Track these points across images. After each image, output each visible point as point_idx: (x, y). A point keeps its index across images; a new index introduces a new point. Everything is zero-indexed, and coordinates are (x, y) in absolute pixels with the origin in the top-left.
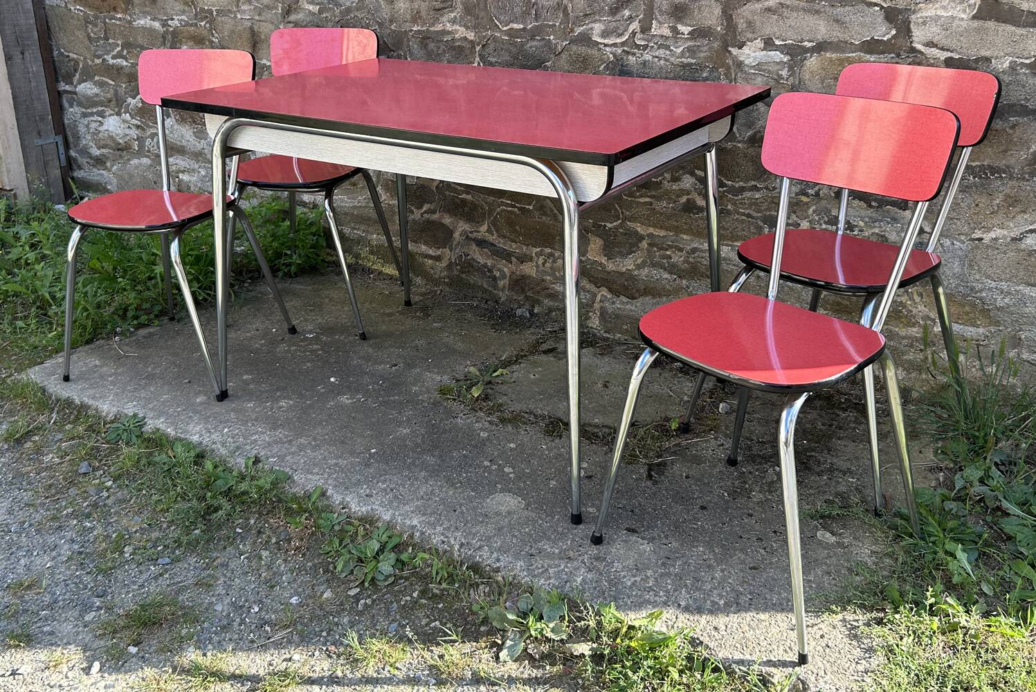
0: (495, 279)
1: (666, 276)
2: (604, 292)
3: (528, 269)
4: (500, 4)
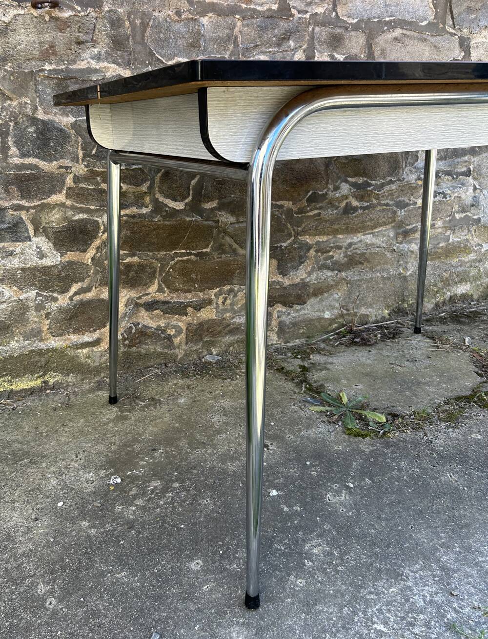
0: (170, 338)
1: (329, 274)
2: (279, 307)
3: (207, 314)
4: (162, 35)
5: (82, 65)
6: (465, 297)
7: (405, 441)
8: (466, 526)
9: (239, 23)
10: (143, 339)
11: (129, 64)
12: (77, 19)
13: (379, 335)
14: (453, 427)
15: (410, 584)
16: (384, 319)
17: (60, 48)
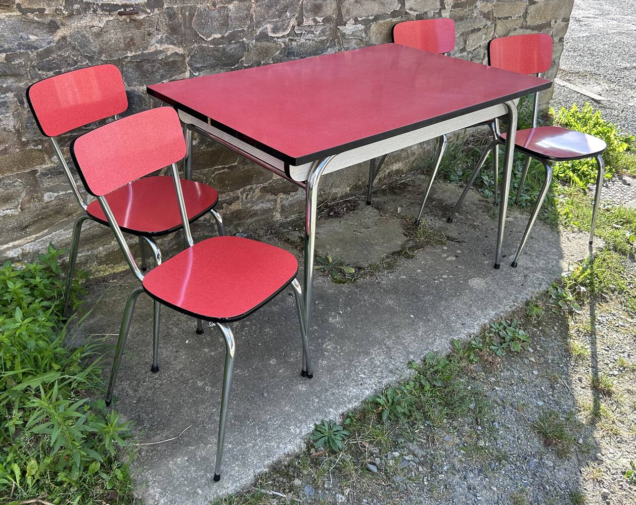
2: (282, 195)
3: (235, 207)
4: (203, 21)
5: (152, 49)
6: (398, 172)
7: (366, 283)
8: (398, 326)
9: (254, 5)
10: (195, 229)
11: (182, 43)
12: (148, 18)
13: (345, 209)
14: (391, 272)
15: (373, 356)
16: (347, 195)
17: (137, 40)
